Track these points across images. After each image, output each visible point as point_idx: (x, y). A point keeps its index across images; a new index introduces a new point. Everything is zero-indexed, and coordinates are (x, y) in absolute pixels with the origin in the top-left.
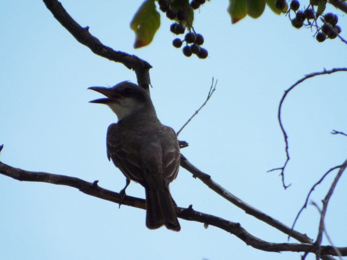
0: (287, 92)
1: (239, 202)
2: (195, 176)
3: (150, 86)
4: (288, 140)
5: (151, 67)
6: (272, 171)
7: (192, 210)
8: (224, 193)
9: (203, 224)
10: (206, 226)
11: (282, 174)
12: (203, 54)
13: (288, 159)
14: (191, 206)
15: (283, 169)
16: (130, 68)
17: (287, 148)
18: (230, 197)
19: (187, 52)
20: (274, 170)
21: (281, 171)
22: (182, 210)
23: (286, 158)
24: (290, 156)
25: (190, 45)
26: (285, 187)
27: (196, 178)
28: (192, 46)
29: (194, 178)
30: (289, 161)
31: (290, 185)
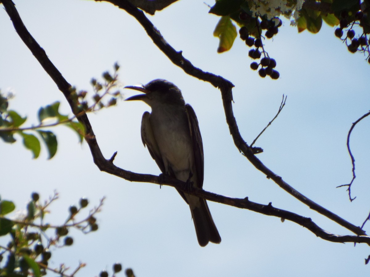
0: (354, 124)
1: (305, 199)
2: (268, 177)
3: (232, 101)
4: (355, 163)
5: (233, 86)
6: (340, 186)
7: (271, 206)
8: (292, 191)
9: (280, 218)
10: (283, 220)
11: (349, 189)
12: (275, 75)
13: (354, 177)
14: (270, 204)
15: (350, 185)
16: (216, 86)
17: (354, 169)
18: (297, 195)
19: (263, 73)
20: (342, 186)
21: (348, 187)
22: (263, 206)
23: (353, 177)
24: (356, 175)
25: (265, 68)
26: (351, 200)
27: (269, 179)
28: (267, 69)
29: (268, 179)
30: (355, 180)
31: (355, 198)
